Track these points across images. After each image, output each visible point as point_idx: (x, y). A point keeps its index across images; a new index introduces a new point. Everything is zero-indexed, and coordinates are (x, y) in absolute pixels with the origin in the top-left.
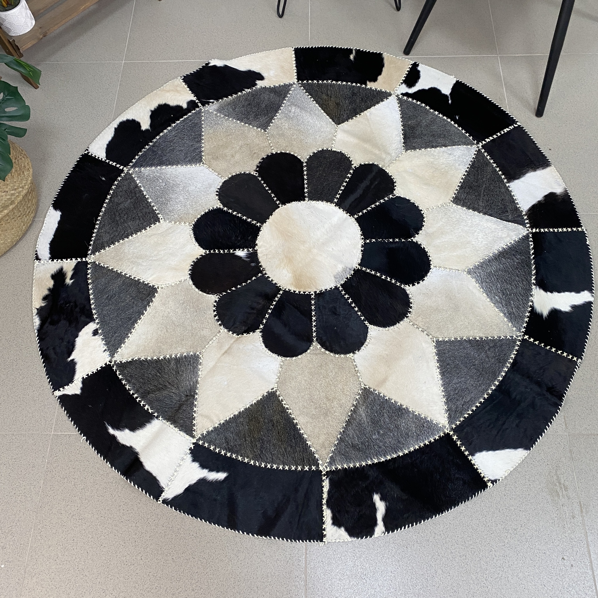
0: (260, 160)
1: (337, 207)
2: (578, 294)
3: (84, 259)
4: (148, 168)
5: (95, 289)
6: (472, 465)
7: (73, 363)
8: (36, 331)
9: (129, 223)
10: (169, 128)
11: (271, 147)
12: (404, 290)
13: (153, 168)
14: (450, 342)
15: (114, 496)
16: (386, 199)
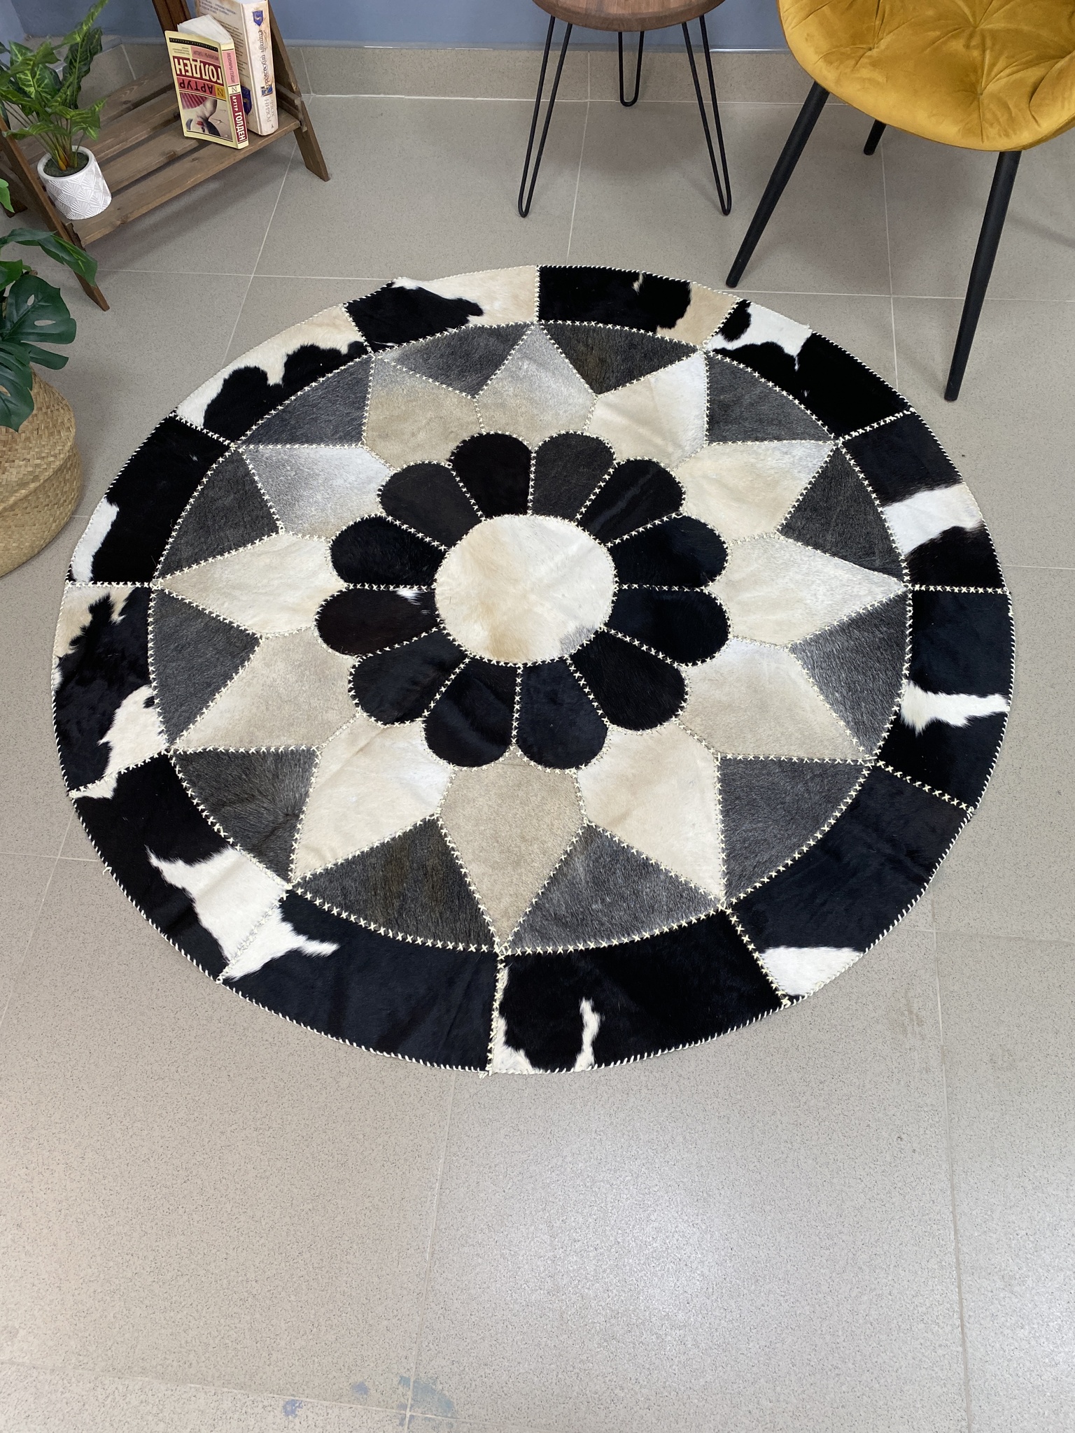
0: (458, 443)
1: (580, 528)
2: (983, 699)
3: (146, 585)
4: (271, 446)
5: (157, 633)
6: (759, 968)
7: (107, 748)
8: (53, 693)
9: (228, 532)
10: (314, 384)
11: (480, 423)
12: (677, 672)
13: (279, 446)
14: (746, 762)
15: (145, 965)
16: (665, 519)
